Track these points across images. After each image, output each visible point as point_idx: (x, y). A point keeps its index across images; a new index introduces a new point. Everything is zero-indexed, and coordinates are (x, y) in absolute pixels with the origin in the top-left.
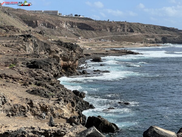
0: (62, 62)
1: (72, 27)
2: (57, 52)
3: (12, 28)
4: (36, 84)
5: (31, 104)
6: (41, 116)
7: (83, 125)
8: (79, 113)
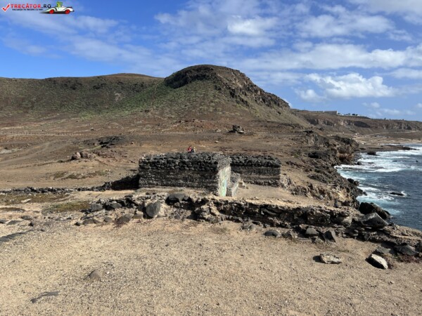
0: (338, 154)
1: (349, 124)
2: (335, 145)
3: (297, 125)
4: (316, 171)
5: (311, 187)
6: (319, 198)
7: (357, 208)
8: (353, 198)
